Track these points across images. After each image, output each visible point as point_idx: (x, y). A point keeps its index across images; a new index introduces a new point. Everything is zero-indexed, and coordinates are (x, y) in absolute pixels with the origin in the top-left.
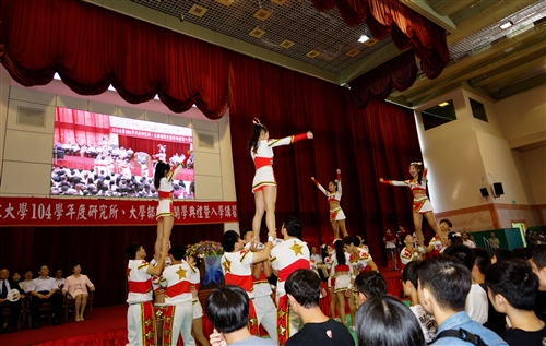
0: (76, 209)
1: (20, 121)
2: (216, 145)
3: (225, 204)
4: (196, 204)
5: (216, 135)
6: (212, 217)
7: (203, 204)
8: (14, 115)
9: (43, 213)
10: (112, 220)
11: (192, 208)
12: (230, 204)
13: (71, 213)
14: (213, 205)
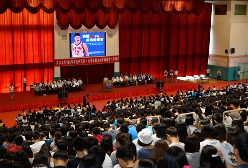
0: (76, 61)
1: (62, 39)
2: (113, 37)
3: (115, 56)
4: (106, 57)
5: (113, 33)
6: (111, 61)
7: (108, 57)
8: (61, 37)
9: (69, 63)
10: (84, 63)
11: (105, 59)
12: (117, 56)
13: (75, 62)
14: (112, 57)
